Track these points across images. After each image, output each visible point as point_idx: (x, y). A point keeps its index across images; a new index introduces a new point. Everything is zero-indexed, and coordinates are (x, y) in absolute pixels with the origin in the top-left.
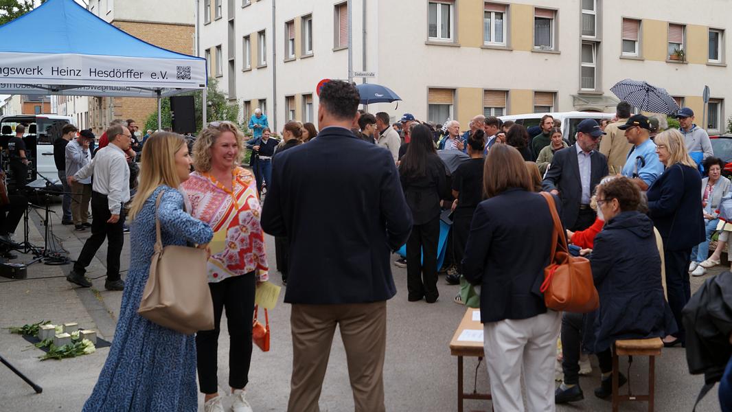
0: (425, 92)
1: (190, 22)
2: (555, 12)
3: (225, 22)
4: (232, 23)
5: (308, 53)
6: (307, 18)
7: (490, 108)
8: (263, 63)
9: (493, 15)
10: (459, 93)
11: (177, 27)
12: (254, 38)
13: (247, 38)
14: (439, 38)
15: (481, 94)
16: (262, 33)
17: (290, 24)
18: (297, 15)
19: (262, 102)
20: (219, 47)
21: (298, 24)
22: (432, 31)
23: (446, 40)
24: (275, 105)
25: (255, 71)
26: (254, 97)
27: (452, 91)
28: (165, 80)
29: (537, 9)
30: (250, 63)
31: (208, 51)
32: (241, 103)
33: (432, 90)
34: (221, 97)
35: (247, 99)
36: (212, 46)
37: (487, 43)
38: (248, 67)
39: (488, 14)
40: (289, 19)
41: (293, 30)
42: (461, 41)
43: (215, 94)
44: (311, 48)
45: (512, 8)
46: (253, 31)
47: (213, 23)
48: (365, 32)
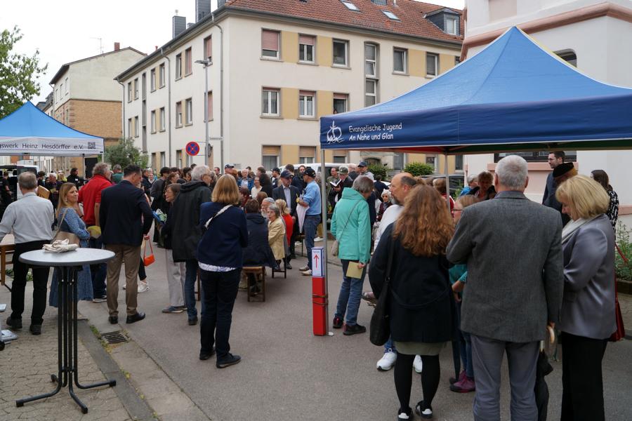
0: (260, 148)
1: (120, 100)
2: (347, 95)
3: (140, 100)
4: (144, 102)
5: (190, 122)
6: (189, 100)
7: (304, 158)
8: (163, 129)
9: (306, 98)
10: (283, 148)
11: (111, 104)
12: (158, 112)
13: (154, 112)
14: (270, 114)
15: (298, 149)
16: (162, 109)
17: (179, 104)
18: (183, 98)
19: (163, 153)
20: (137, 118)
21: (184, 104)
22: (265, 110)
23: (274, 115)
24: (170, 156)
25: (158, 133)
26: (158, 150)
27: (279, 147)
28: (82, 150)
29: (335, 94)
30: (156, 128)
31: (130, 120)
32: (150, 154)
33: (265, 147)
34: (136, 151)
35: (154, 152)
36: (132, 116)
37: (301, 116)
38: (155, 131)
39: (302, 99)
40: (178, 100)
41: (181, 108)
42: (284, 115)
43: (132, 149)
44: (191, 120)
45: (318, 94)
46: (157, 108)
47: (133, 101)
48: (222, 111)
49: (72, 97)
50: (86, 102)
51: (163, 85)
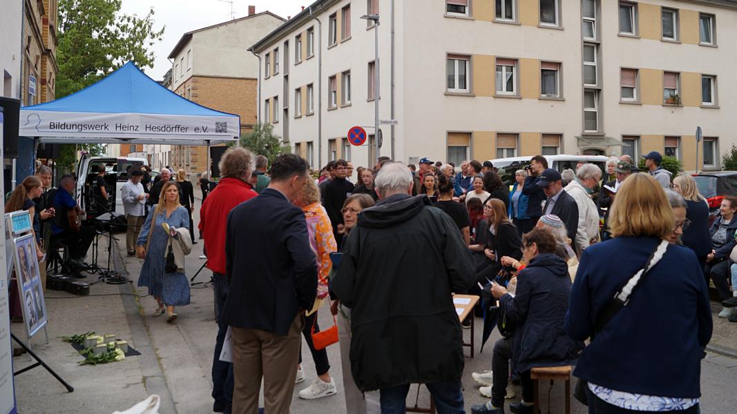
0: (444, 135)
1: (255, 77)
2: (559, 64)
3: (281, 75)
4: (286, 77)
5: (348, 102)
6: (346, 74)
7: (502, 149)
8: (311, 111)
9: (504, 68)
10: (474, 136)
11: (243, 81)
12: (304, 91)
13: (298, 90)
14: (457, 89)
15: (494, 137)
16: (310, 86)
17: (333, 78)
18: (338, 71)
19: (310, 144)
20: (276, 98)
21: (339, 79)
22: (451, 84)
23: (463, 91)
24: (320, 146)
25: (304, 117)
26: (303, 140)
27: (469, 134)
28: (206, 133)
29: (543, 63)
30: (301, 112)
31: (267, 101)
32: (293, 145)
33: (450, 134)
34: (275, 140)
35: (298, 142)
36: (271, 96)
37: (499, 93)
38: (299, 114)
39: (499, 68)
40: (332, 74)
41: (335, 83)
42: (475, 91)
43: (271, 137)
44: (349, 99)
45: (521, 63)
46: (303, 84)
47: (272, 77)
48: (393, 85)
49: (195, 74)
50: (212, 80)
51: (312, 54)
